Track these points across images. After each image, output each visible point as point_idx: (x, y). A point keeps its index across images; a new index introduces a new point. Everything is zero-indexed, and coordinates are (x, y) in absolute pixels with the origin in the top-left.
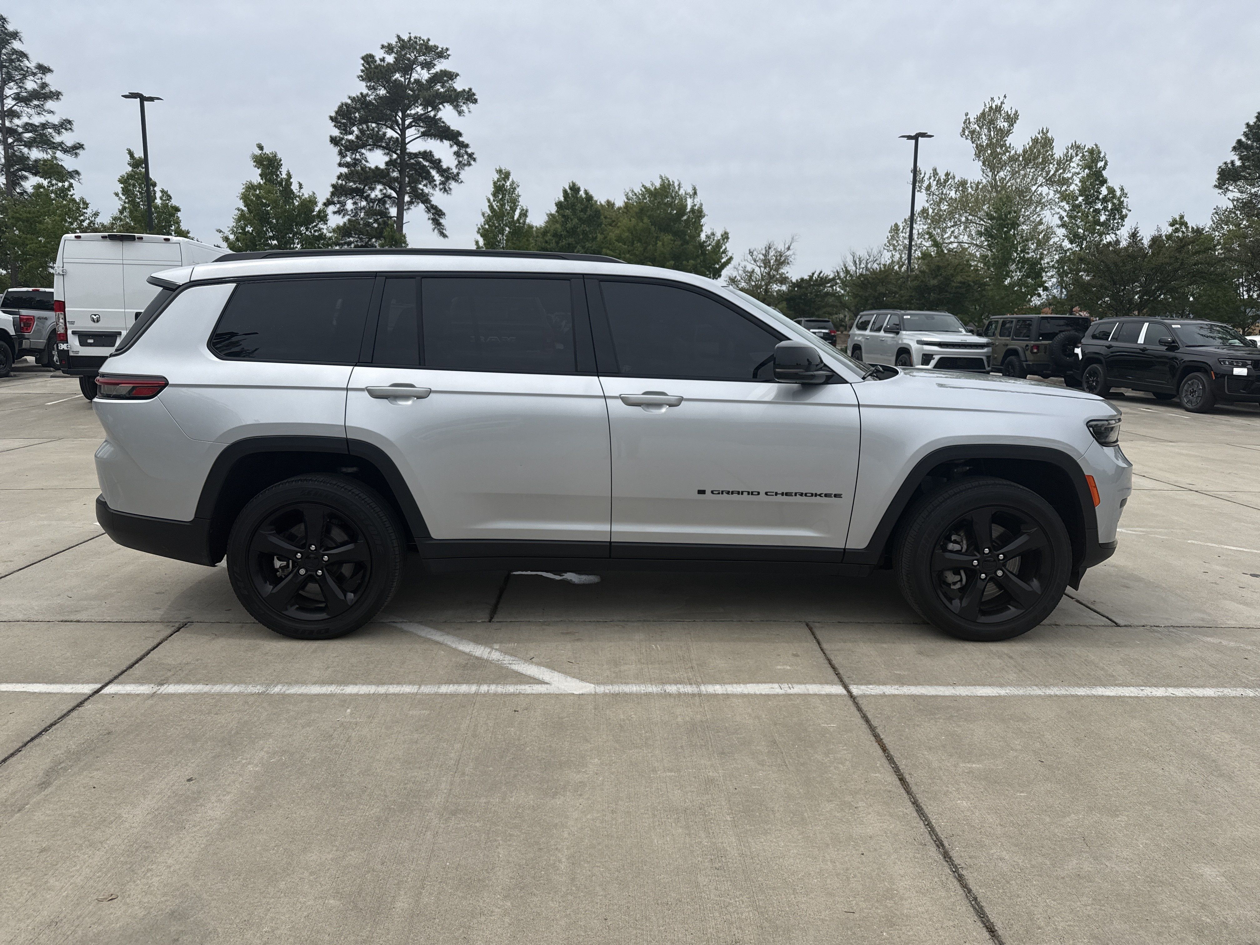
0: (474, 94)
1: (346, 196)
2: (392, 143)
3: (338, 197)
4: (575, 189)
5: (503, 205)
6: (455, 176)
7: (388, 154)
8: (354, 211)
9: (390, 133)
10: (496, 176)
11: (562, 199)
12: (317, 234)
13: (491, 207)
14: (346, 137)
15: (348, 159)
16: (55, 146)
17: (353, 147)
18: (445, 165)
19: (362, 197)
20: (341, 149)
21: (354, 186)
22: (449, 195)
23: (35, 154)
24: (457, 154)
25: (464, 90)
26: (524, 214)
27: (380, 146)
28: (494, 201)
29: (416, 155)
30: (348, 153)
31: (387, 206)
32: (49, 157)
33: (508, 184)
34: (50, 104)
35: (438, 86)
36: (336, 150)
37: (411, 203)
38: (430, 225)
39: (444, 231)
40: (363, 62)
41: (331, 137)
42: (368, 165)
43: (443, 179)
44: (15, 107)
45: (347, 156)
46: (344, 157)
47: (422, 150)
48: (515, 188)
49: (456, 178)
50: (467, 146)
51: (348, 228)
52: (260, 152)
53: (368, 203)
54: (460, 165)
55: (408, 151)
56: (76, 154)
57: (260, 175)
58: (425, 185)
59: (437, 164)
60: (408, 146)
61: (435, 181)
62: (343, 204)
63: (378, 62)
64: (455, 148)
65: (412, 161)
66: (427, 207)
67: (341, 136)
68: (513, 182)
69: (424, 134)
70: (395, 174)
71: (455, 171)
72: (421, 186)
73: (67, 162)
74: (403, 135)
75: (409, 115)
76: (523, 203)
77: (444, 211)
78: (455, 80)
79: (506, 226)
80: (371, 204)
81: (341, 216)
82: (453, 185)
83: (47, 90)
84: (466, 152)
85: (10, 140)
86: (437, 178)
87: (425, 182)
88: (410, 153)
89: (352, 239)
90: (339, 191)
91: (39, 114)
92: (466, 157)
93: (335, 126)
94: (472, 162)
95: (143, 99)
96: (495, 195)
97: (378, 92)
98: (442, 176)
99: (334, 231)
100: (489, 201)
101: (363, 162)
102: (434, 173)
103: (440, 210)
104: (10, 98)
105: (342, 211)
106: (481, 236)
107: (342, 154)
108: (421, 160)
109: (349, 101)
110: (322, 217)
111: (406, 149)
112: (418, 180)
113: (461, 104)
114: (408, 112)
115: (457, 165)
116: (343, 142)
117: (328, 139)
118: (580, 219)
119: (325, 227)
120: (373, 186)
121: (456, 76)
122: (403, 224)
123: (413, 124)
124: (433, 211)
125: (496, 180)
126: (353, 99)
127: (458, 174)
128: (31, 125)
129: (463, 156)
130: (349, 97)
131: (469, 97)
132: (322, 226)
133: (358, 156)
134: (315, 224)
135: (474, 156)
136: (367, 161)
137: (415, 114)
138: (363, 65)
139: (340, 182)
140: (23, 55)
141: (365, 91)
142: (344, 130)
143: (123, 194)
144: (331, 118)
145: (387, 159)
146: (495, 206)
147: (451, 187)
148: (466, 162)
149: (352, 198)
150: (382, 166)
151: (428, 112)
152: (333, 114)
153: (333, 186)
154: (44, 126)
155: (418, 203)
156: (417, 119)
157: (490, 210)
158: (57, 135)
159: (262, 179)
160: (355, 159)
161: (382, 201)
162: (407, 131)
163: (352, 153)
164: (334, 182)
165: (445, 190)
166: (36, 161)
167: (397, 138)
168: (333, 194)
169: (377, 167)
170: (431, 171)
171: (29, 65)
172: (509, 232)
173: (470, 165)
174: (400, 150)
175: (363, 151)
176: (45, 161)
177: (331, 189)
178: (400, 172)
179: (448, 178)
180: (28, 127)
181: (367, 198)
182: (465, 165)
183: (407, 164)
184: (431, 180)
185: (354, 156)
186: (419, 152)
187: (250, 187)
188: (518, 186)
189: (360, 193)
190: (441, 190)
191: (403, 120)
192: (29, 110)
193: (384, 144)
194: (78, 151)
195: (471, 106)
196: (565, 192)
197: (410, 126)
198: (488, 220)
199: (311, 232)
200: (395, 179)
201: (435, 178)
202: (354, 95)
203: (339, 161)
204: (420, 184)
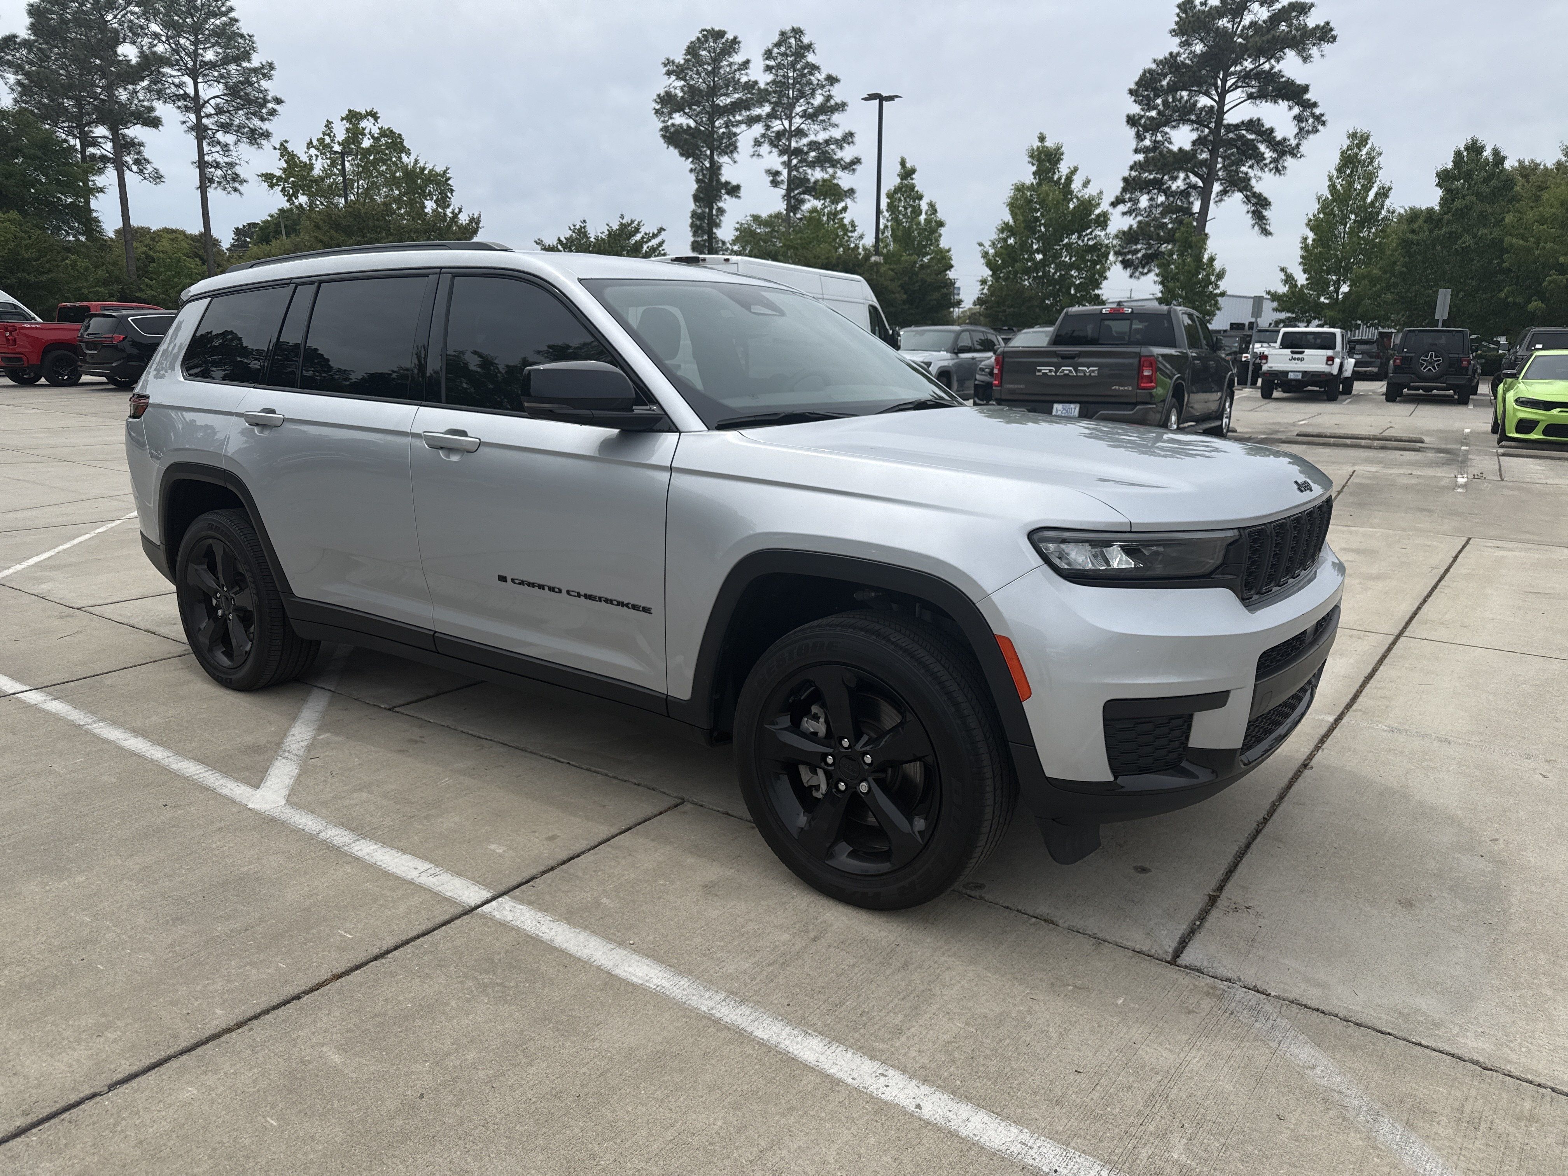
0: (1331, 30)
1: (1141, 191)
2: (1204, 113)
3: (1132, 193)
4: (1475, 148)
5: (1351, 184)
6: (1293, 149)
7: (1197, 129)
8: (1148, 210)
9: (1204, 101)
10: (1346, 143)
11: (1450, 165)
12: (1091, 243)
13: (1332, 188)
14: (1147, 114)
15: (1147, 142)
16: (834, 163)
17: (1154, 126)
18: (1279, 135)
19: (1160, 190)
20: (1138, 131)
21: (1152, 177)
22: (1282, 177)
23: (817, 175)
24: (1299, 118)
25: (1318, 26)
26: (1384, 193)
27: (1189, 120)
28: (1338, 178)
29: (1237, 127)
30: (1148, 135)
31: (1192, 199)
32: (826, 176)
33: (1364, 151)
34: (836, 117)
35: (1283, 27)
36: (1132, 132)
37: (1224, 192)
38: (1249, 220)
39: (1267, 227)
40: (1178, 11)
41: (1128, 116)
42: (1171, 147)
43: (1275, 155)
44: (803, 126)
45: (1145, 138)
46: (1142, 140)
47: (1246, 118)
48: (1374, 157)
49: (1294, 152)
50: (1315, 105)
51: (1135, 232)
52: (1039, 144)
53: (1167, 198)
54: (1302, 133)
55: (1225, 122)
56: (853, 170)
57: (1034, 174)
58: (1251, 167)
59: (1267, 135)
60: (1225, 116)
61: (1265, 159)
62: (1136, 202)
63: (1199, 7)
64: (1296, 110)
65: (1231, 135)
66: (1247, 197)
67: (1142, 113)
68: (1373, 149)
69: (1250, 96)
70: (1205, 156)
71: (1294, 142)
72: (1244, 169)
73: (845, 180)
74: (1221, 102)
75: (1232, 74)
76: (1383, 178)
77: (1270, 200)
78: (1309, 14)
79: (1351, 212)
80: (1171, 199)
81: (1132, 217)
82: (1289, 161)
83: (832, 102)
84: (1313, 115)
85: (795, 162)
86: (1269, 154)
87: (1250, 163)
88: (1229, 125)
89: (1139, 247)
90: (1131, 185)
91: (824, 129)
92: (1311, 121)
93: (1135, 101)
94: (1320, 128)
95: (882, 99)
96: (1340, 170)
97: (1193, 49)
98: (1275, 150)
99: (1116, 236)
100: (1331, 179)
101: (1166, 144)
102: (1262, 148)
103: (1266, 199)
104: (797, 117)
105: (1134, 210)
106: (1311, 230)
107: (1140, 137)
108: (1244, 132)
109: (1154, 66)
110: (1103, 221)
111: (1222, 119)
112: (1242, 160)
113: (1310, 46)
114: (1232, 69)
115: (1298, 134)
116: (1143, 121)
117: (1125, 119)
118: (1478, 194)
119: (1102, 233)
120: (1175, 174)
121: (1310, 8)
122: (1206, 221)
123: (1240, 84)
124: (1254, 201)
125: (1345, 148)
126: (1158, 63)
127: (1298, 145)
128: (815, 142)
129: (1307, 121)
130: (1155, 61)
131: (1325, 34)
132: (1098, 233)
133: (1159, 137)
134: (1089, 231)
135: (1323, 118)
136: (1170, 143)
137: (1241, 71)
138: (1178, 15)
139: (1134, 173)
140: (814, 68)
141: (1175, 50)
142: (1146, 105)
143: (887, 211)
144: (1131, 92)
145: (1194, 136)
146: (1339, 187)
147: (1286, 164)
148: (1310, 129)
149: (1148, 193)
150: (1188, 147)
151: (1259, 65)
152: (1133, 86)
153: (1125, 180)
154: (827, 142)
155: (1233, 192)
156: (1245, 77)
157: (1331, 192)
158: (839, 151)
159: (1035, 178)
160: (1155, 141)
161: (1184, 194)
162: (1228, 96)
163: (1153, 134)
164: (1126, 174)
165: (1277, 170)
166: (816, 182)
167: (1212, 107)
168: (1124, 190)
169: (1180, 149)
170: (1259, 145)
171: (820, 77)
172: (1355, 221)
173: (1317, 131)
174: (1215, 122)
175: (1167, 129)
176: (824, 181)
177: (1121, 184)
178: (1211, 152)
179: (1282, 154)
180: (813, 145)
181: (1167, 192)
182: (1308, 132)
183: (1222, 140)
184: (1259, 158)
185: (1154, 138)
186: (1243, 123)
187: (1020, 189)
188: (1380, 154)
189: (1158, 185)
190: (1271, 170)
191: (1224, 81)
192: (816, 127)
193: (1193, 117)
194: (854, 167)
195: (1326, 47)
196: (1458, 154)
197: (1235, 87)
198: (1325, 206)
199: (1083, 241)
200: (1204, 163)
201: (1266, 156)
202: (1160, 57)
203: (1134, 147)
204: (1244, 165)
